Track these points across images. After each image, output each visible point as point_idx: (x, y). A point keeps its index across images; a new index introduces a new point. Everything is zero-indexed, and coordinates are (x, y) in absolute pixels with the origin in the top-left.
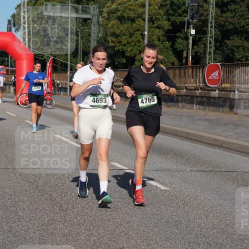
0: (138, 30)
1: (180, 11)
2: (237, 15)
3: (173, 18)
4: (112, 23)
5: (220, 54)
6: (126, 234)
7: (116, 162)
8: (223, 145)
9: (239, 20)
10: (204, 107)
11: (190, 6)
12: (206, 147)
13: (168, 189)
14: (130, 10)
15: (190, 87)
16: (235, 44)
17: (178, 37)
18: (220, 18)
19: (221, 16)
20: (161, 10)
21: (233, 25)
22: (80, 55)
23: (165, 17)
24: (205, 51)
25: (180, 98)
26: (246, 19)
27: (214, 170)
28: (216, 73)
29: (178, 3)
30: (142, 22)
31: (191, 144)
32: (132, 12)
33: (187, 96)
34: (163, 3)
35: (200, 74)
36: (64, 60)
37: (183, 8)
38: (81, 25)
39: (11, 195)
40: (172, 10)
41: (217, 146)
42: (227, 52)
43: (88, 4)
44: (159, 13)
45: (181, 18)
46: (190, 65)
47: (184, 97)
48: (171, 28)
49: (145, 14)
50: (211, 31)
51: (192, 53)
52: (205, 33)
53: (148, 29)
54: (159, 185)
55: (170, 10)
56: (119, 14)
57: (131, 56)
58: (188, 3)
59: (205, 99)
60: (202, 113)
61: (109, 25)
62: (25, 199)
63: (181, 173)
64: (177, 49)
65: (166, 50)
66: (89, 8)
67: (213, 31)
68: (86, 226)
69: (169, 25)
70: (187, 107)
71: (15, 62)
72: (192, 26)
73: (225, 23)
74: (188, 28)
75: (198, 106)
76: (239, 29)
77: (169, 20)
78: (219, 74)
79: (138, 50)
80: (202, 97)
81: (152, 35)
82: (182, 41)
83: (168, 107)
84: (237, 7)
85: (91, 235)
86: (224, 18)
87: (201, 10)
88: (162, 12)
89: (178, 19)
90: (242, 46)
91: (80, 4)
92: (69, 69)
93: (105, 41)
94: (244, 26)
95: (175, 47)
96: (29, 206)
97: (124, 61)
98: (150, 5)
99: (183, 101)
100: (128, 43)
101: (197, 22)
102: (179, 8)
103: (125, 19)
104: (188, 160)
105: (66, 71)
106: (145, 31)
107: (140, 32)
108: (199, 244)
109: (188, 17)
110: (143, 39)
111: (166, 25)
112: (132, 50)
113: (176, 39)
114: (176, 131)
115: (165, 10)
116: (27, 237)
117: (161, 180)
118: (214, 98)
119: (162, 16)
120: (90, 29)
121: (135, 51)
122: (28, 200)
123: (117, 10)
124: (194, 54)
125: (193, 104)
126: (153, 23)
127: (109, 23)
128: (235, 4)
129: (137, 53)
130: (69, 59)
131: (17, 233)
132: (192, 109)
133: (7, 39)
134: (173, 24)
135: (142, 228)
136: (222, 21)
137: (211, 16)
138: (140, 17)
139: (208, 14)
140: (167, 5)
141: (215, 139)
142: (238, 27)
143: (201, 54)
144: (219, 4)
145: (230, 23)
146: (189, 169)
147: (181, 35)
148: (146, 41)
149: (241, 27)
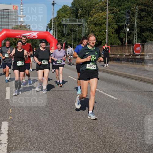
0: (103, 29)
1: (122, 21)
2: (147, 22)
3: (119, 24)
4: (91, 26)
5: (140, 39)
6: (100, 119)
8: (142, 80)
9: (148, 24)
10: (133, 63)
12: (134, 81)
13: (118, 99)
14: (99, 20)
15: (127, 54)
16: (147, 35)
17: (121, 32)
19: (140, 23)
20: (113, 20)
21: (146, 26)
22: (77, 40)
24: (133, 38)
25: (122, 59)
26: (151, 23)
27: (139, 91)
28: (139, 48)
29: (121, 17)
30: (105, 26)
31: (128, 79)
32: (100, 21)
33: (125, 58)
34: (114, 17)
35: (131, 48)
37: (123, 19)
38: (77, 27)
39: (50, 102)
41: (139, 80)
42: (143, 38)
43: (81, 18)
44: (112, 22)
46: (126, 44)
47: (124, 59)
48: (118, 28)
49: (106, 22)
52: (133, 30)
53: (108, 29)
54: (114, 98)
55: (117, 20)
56: (95, 22)
57: (100, 41)
58: (126, 17)
59: (134, 60)
60: (132, 66)
62: (56, 103)
63: (124, 92)
64: (120, 37)
65: (115, 38)
66: (81, 20)
67: (137, 29)
70: (126, 63)
73: (142, 25)
74: (126, 28)
75: (130, 63)
77: (117, 25)
78: (140, 48)
80: (132, 58)
81: (110, 31)
82: (123, 34)
83: (117, 63)
85: (85, 119)
86: (142, 23)
87: (131, 20)
89: (121, 24)
90: (150, 36)
91: (77, 18)
95: (120, 36)
96: (57, 106)
98: (108, 18)
99: (124, 60)
100: (98, 35)
101: (129, 25)
102: (121, 19)
103: (97, 25)
106: (106, 30)
107: (104, 30)
108: (132, 123)
109: (126, 23)
110: (106, 33)
111: (116, 27)
112: (100, 38)
114: (121, 74)
115: (115, 20)
116: (57, 120)
117: (115, 95)
118: (138, 59)
119: (114, 23)
120: (82, 29)
121: (102, 38)
122: (57, 104)
124: (128, 39)
125: (128, 62)
126: (110, 26)
127: (90, 26)
128: (146, 17)
129: (103, 40)
130: (73, 42)
131: (53, 118)
132: (128, 64)
133: (46, 34)
134: (119, 26)
135: (107, 116)
137: (136, 23)
138: (104, 24)
139: (134, 22)
140: (116, 18)
141: (139, 77)
144: (140, 17)
145: (144, 25)
146: (127, 90)
147: (122, 31)
148: (107, 34)
149: (149, 27)
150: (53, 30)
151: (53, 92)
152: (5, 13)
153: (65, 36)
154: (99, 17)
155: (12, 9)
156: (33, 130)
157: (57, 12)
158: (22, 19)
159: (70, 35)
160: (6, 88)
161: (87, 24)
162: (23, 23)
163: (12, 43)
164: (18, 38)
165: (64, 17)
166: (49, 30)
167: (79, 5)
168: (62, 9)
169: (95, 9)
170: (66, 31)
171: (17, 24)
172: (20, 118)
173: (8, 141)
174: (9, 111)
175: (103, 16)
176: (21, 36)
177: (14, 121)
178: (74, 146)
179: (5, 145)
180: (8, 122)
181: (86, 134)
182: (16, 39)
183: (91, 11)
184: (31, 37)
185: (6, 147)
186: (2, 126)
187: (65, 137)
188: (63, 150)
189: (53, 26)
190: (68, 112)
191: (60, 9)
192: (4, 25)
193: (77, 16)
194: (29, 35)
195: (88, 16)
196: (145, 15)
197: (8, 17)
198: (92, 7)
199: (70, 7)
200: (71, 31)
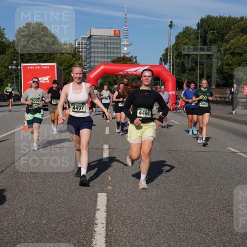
4: (227, 56)
7: (231, 147)
14: (239, 48)
32: (240, 50)
38: (206, 59)
43: (211, 46)
56: (231, 51)
61: (225, 58)
66: (212, 48)
71: (164, 83)
91: (205, 46)
93: (222, 68)
103: (235, 54)
116: (176, 193)
120: (212, 61)
123: (230, 49)
131: (169, 190)
133: (160, 69)
150: (170, 63)
151: (169, 153)
152: (103, 41)
153: (187, 71)
154: (239, 42)
155: (113, 35)
156: (141, 206)
157: (176, 37)
158: (125, 49)
159: (194, 70)
160: (103, 146)
161: (221, 53)
162: (127, 54)
163: (112, 82)
164: (119, 75)
165: (185, 44)
166: (163, 63)
167: (209, 26)
168: (184, 32)
169: (232, 32)
170: (188, 64)
171: (119, 56)
172: (122, 189)
173: (107, 221)
174: (108, 179)
175: (244, 42)
176: (124, 72)
177: (114, 193)
178: (201, 232)
179: (103, 225)
180: (106, 194)
181: (218, 215)
182: (117, 76)
183: (226, 34)
184: (138, 74)
185: (105, 229)
186: (98, 199)
187: (187, 219)
188: (184, 237)
189: (170, 57)
190: (191, 183)
191: (180, 33)
192: (101, 57)
193: (204, 43)
194: (135, 71)
195: (222, 41)
197: (106, 46)
198: (228, 28)
199: (195, 30)
200: (195, 64)
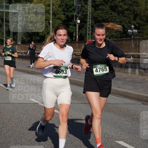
1: (71, 9)
2: (104, 12)
3: (67, 13)
9: (105, 15)
11: (77, 6)
15: (77, 54)
17: (70, 25)
18: (94, 14)
20: (60, 8)
21: (102, 17)
22: (12, 34)
23: (62, 13)
24: (86, 33)
26: (109, 14)
29: (70, 4)
30: (49, 15)
31: (78, 87)
33: (76, 59)
34: (61, 4)
36: (2, 37)
37: (73, 7)
40: (66, 8)
44: (59, 10)
45: (72, 13)
46: (77, 41)
48: (66, 19)
49: (50, 11)
50: (89, 21)
51: (78, 34)
52: (86, 22)
53: (52, 20)
55: (65, 8)
57: (42, 35)
58: (76, 5)
64: (70, 31)
67: (91, 21)
68: (14, 138)
69: (65, 17)
72: (78, 18)
73: (97, 16)
74: (76, 19)
76: (105, 20)
77: (64, 14)
79: (46, 32)
81: (55, 23)
82: (73, 27)
84: (104, 7)
86: (97, 13)
87: (83, 9)
88: (60, 9)
89: (70, 14)
91: (10, 4)
92: (4, 43)
94: (108, 18)
97: (38, 38)
98: (53, 5)
101: (81, 16)
102: (70, 7)
104: (76, 97)
105: (3, 44)
106: (50, 21)
107: (47, 21)
109: (76, 13)
110: (50, 25)
111: (63, 17)
113: (69, 26)
115: (62, 8)
119: (60, 12)
124: (79, 34)
125: (79, 64)
126: (55, 16)
129: (46, 34)
130: (5, 37)
134: (67, 17)
136: (96, 15)
137: (89, 12)
138: (47, 12)
139: (87, 12)
140: (63, 5)
142: (105, 19)
143: (84, 34)
144: (94, 5)
145: (100, 16)
146: (76, 102)
147: (72, 23)
148: (51, 27)
149: (106, 19)
154: (41, 3)
159: (1, 27)
175: (45, 2)
193: (10, 1)
196: (100, 3)
200: (2, 20)
